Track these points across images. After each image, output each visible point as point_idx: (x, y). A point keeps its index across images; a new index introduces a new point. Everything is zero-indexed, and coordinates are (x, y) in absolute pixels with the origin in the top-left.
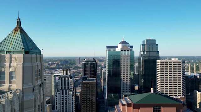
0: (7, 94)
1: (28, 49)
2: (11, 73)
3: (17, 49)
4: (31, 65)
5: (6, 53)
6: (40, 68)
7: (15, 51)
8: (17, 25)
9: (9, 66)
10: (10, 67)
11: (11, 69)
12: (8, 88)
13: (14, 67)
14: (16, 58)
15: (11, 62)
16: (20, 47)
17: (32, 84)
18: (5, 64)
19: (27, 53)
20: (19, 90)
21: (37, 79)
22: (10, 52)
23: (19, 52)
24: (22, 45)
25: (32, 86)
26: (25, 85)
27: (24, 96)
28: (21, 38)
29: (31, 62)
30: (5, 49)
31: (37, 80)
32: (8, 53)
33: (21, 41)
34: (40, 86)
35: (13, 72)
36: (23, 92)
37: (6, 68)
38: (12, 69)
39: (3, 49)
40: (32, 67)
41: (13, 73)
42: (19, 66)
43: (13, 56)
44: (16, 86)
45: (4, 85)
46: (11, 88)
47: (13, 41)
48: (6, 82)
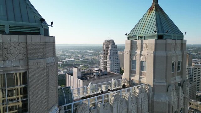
0: (133, 89)
1: (163, 31)
2: (141, 63)
3: (149, 33)
4: (166, 55)
5: (137, 39)
6: (180, 59)
7: (147, 35)
8: (154, 2)
9: (139, 54)
10: (141, 55)
11: (142, 57)
12: (138, 80)
13: (144, 55)
14: (147, 44)
15: (142, 50)
16: (152, 30)
17: (166, 81)
18: (136, 51)
19: (160, 37)
20: (149, 85)
21: (174, 75)
22: (142, 37)
23: (151, 37)
24: (156, 27)
25: (166, 84)
26: (156, 81)
27: (155, 95)
28: (155, 18)
29: (166, 50)
30: (137, 34)
31: (175, 77)
32: (140, 38)
33: (155, 23)
34: (180, 85)
35: (143, 61)
36: (153, 89)
37: (137, 57)
38: (142, 59)
39: (135, 34)
40: (167, 57)
41: (143, 63)
42: (150, 55)
43: (145, 41)
44: (146, 79)
45: (135, 76)
46: (142, 80)
47: (146, 24)
48: (137, 73)
